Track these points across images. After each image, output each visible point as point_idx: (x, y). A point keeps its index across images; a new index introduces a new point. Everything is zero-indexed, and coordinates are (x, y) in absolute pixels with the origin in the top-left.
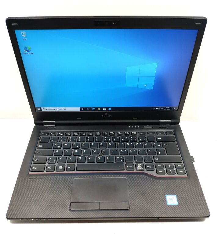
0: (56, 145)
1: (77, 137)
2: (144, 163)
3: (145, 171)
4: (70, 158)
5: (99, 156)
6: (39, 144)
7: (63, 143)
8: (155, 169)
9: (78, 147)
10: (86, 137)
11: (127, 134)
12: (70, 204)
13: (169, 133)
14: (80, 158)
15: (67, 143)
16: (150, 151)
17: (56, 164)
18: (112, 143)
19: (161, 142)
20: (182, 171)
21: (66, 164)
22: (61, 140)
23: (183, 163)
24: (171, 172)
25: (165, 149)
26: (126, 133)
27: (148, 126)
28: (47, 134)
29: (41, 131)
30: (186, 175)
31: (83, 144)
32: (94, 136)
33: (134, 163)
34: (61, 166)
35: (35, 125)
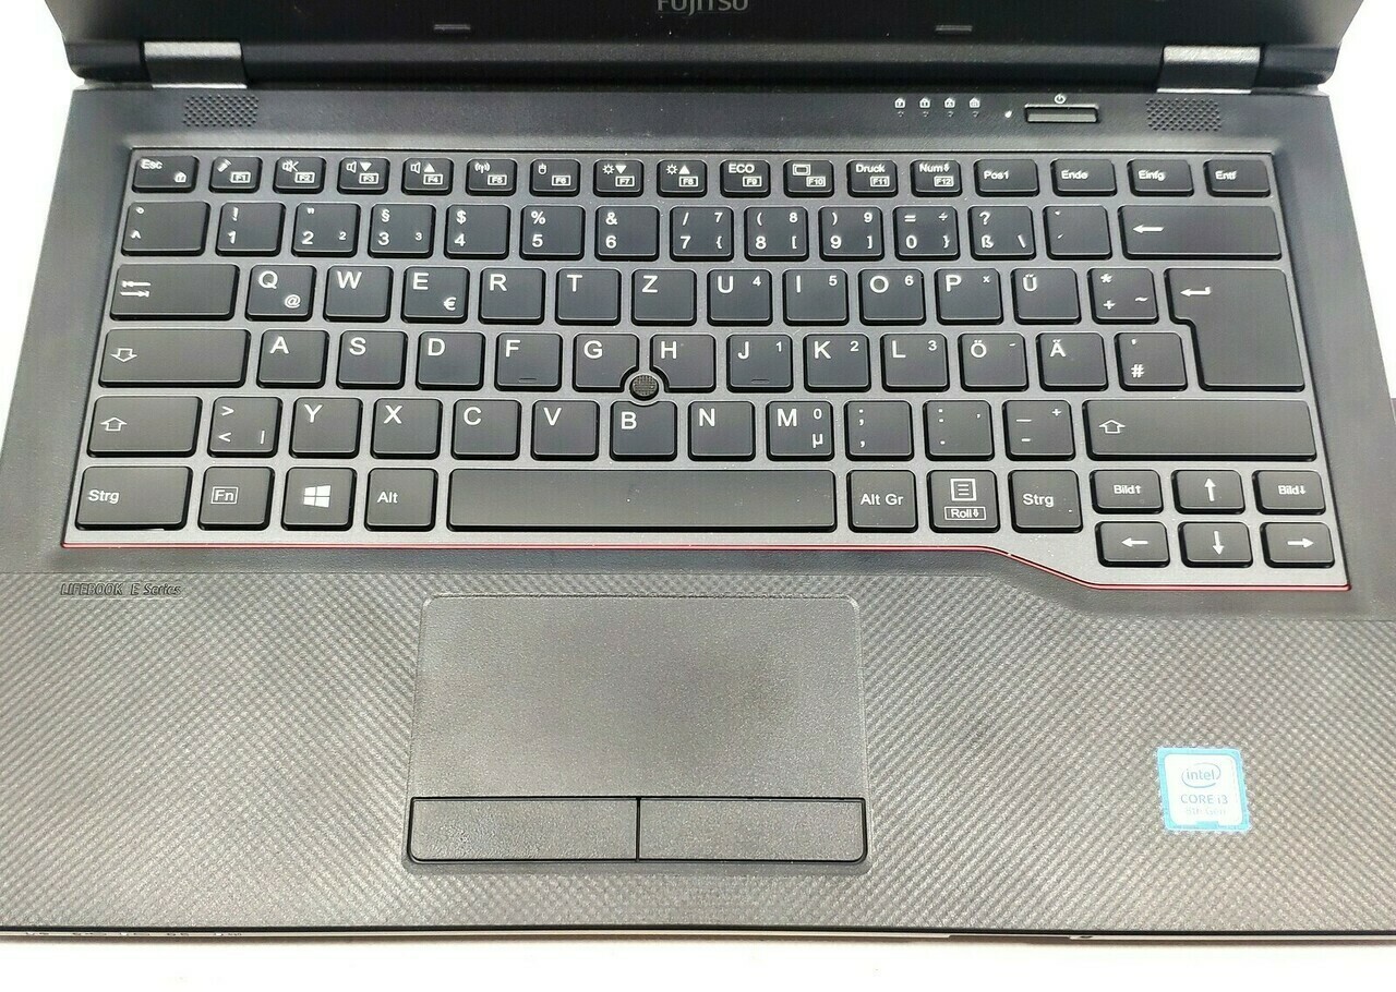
0: (269, 281)
1: (441, 203)
2: (1001, 466)
3: (1006, 540)
4: (393, 414)
5: (626, 396)
6: (126, 274)
7: (322, 265)
8: (1091, 518)
9: (448, 304)
10: (515, 203)
11: (874, 180)
12: (403, 809)
13: (1232, 176)
14: (472, 416)
15: (354, 269)
16: (1057, 349)
17: (282, 463)
18: (743, 277)
19: (1157, 268)
20: (1306, 543)
21: (364, 463)
22: (307, 239)
23: (1318, 466)
24: (1219, 549)
25: (1184, 332)
26: (867, 175)
27: (1060, 99)
28: (180, 178)
29: (134, 141)
30: (1335, 577)
31: (497, 281)
32: (587, 200)
33: (920, 466)
34: (317, 478)
35: (80, 83)
